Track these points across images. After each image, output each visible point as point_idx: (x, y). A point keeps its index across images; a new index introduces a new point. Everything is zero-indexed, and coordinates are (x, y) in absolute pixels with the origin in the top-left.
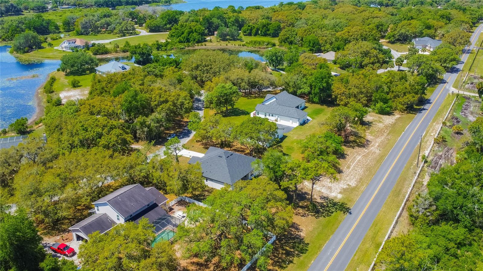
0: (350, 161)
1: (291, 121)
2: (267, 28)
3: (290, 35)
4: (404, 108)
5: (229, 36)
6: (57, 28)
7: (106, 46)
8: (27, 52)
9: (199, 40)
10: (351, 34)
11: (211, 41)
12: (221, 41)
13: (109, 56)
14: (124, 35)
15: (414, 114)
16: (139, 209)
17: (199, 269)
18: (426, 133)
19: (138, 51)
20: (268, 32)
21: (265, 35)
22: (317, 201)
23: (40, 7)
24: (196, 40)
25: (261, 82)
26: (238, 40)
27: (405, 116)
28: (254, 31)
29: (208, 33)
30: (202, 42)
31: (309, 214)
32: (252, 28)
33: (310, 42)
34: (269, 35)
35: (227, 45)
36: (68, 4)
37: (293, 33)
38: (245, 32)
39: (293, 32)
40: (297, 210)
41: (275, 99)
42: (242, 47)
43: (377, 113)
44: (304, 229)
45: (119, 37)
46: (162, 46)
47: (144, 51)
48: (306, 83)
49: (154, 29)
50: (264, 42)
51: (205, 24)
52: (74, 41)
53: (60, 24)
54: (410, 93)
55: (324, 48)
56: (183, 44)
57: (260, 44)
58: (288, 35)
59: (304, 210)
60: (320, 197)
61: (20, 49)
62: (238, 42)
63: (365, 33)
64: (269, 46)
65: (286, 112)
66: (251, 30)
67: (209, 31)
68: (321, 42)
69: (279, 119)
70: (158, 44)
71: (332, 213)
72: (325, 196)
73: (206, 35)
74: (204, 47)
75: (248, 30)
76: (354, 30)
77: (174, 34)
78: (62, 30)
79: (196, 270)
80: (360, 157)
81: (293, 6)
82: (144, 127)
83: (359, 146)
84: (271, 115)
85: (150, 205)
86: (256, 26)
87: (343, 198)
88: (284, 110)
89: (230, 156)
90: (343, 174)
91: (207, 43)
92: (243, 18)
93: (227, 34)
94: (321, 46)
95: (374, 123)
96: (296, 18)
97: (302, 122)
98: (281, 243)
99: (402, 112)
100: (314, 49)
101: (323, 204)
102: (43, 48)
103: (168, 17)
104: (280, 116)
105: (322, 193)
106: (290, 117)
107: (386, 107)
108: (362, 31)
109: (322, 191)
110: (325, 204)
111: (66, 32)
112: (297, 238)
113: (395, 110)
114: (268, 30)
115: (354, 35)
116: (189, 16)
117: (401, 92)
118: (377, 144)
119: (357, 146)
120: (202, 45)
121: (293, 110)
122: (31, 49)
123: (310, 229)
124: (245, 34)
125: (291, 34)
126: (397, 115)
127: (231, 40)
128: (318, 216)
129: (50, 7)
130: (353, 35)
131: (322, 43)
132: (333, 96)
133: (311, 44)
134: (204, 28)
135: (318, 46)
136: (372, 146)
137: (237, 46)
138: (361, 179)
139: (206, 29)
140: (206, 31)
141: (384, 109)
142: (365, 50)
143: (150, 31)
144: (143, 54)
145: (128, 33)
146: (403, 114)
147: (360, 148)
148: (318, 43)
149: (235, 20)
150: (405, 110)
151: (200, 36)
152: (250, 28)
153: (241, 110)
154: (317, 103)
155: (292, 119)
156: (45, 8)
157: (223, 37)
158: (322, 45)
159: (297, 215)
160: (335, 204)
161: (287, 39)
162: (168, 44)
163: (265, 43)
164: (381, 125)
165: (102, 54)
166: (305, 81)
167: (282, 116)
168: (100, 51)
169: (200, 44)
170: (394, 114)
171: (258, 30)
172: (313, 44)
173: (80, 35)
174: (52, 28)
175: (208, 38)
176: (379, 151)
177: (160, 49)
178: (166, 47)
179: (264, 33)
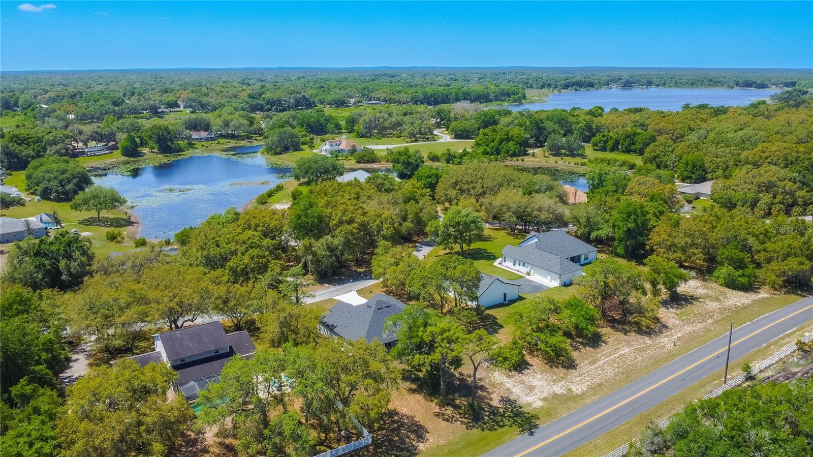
0: (605, 352)
1: (549, 277)
2: (633, 139)
3: (662, 152)
4: (780, 282)
5: (564, 148)
6: (338, 127)
7: (375, 153)
8: (280, 153)
9: (514, 152)
10: (766, 154)
11: (533, 155)
12: (551, 156)
13: (376, 166)
14: (416, 141)
15: (802, 296)
16: (196, 353)
17: (224, 454)
18: (795, 331)
19: (402, 159)
20: (633, 147)
21: (628, 151)
22: (491, 403)
23: (338, 100)
24: (511, 152)
25: (535, 212)
26: (579, 155)
27: (780, 297)
28: (610, 144)
29: (535, 144)
30: (520, 156)
31: (460, 419)
32: (608, 138)
33: (687, 164)
34: (635, 151)
35: (556, 162)
36: (378, 99)
37: (667, 149)
38: (595, 145)
39: (669, 147)
40: (443, 409)
41: (536, 240)
42: (580, 166)
43: (722, 285)
44: (431, 440)
45: (407, 142)
46: (456, 158)
47: (412, 160)
48: (607, 221)
49: (461, 135)
50: (616, 161)
51: (532, 130)
52: (338, 143)
53: (343, 123)
54: (796, 255)
55: (712, 175)
56: (488, 156)
57: (609, 164)
58: (659, 153)
59: (456, 412)
60: (500, 398)
61: (272, 149)
62: (579, 160)
63: (794, 154)
64: (625, 168)
65: (543, 262)
66: (606, 142)
67: (537, 140)
68: (707, 165)
69: (532, 272)
70: (449, 154)
71: (503, 426)
72: (512, 398)
73: (531, 146)
74: (520, 163)
75: (600, 142)
76: (774, 148)
77: (480, 142)
78: (343, 131)
79: (219, 454)
80: (629, 350)
81: (706, 110)
82: (309, 254)
83: (640, 331)
84: (522, 263)
85: (220, 353)
86: (615, 136)
87: (542, 407)
88: (542, 258)
89: (384, 308)
90: (573, 371)
91: (526, 158)
92: (599, 124)
93: (562, 146)
94: (706, 173)
95: (701, 300)
96: (691, 127)
97: (567, 280)
98: (377, 451)
99: (776, 290)
100: (693, 176)
101: (497, 410)
102: (302, 150)
103: (482, 117)
104: (534, 268)
105: (511, 393)
106: (547, 269)
107: (740, 276)
108: (788, 151)
109: (514, 390)
110: (501, 410)
111: (348, 132)
112: (408, 451)
113: (764, 284)
114: (634, 144)
115: (772, 157)
116: (515, 118)
117: (778, 252)
118: (680, 335)
119: (635, 331)
120: (518, 160)
121: (555, 258)
122: (286, 149)
123: (441, 442)
124: (595, 148)
125: (663, 150)
126: (763, 294)
127: (568, 156)
128: (473, 426)
129: (352, 101)
130: (770, 156)
131: (710, 167)
132: (647, 247)
133: (689, 167)
134: (529, 136)
135: (700, 172)
136: (667, 336)
137: (573, 164)
138: (600, 385)
139: (532, 137)
140: (532, 141)
141: (736, 280)
142: (765, 181)
143: (455, 138)
144: (409, 164)
145: (423, 138)
146: (776, 292)
147: (638, 336)
148: (702, 167)
149: (586, 126)
150: (781, 287)
151: (518, 146)
152: (604, 139)
153: (487, 253)
154: (622, 257)
155: (551, 273)
156: (345, 103)
157: (556, 151)
158: (709, 171)
159: (437, 416)
160: (518, 414)
161: (655, 158)
162: (465, 155)
163: (618, 163)
164: (713, 305)
165: (368, 162)
166: (607, 216)
167: (536, 268)
168: (366, 159)
169: (514, 158)
170: (760, 291)
171: (617, 143)
172: (694, 167)
173: (361, 137)
174: (330, 127)
175: (531, 151)
176: (673, 346)
177: (451, 162)
178: (460, 159)
179: (626, 147)
